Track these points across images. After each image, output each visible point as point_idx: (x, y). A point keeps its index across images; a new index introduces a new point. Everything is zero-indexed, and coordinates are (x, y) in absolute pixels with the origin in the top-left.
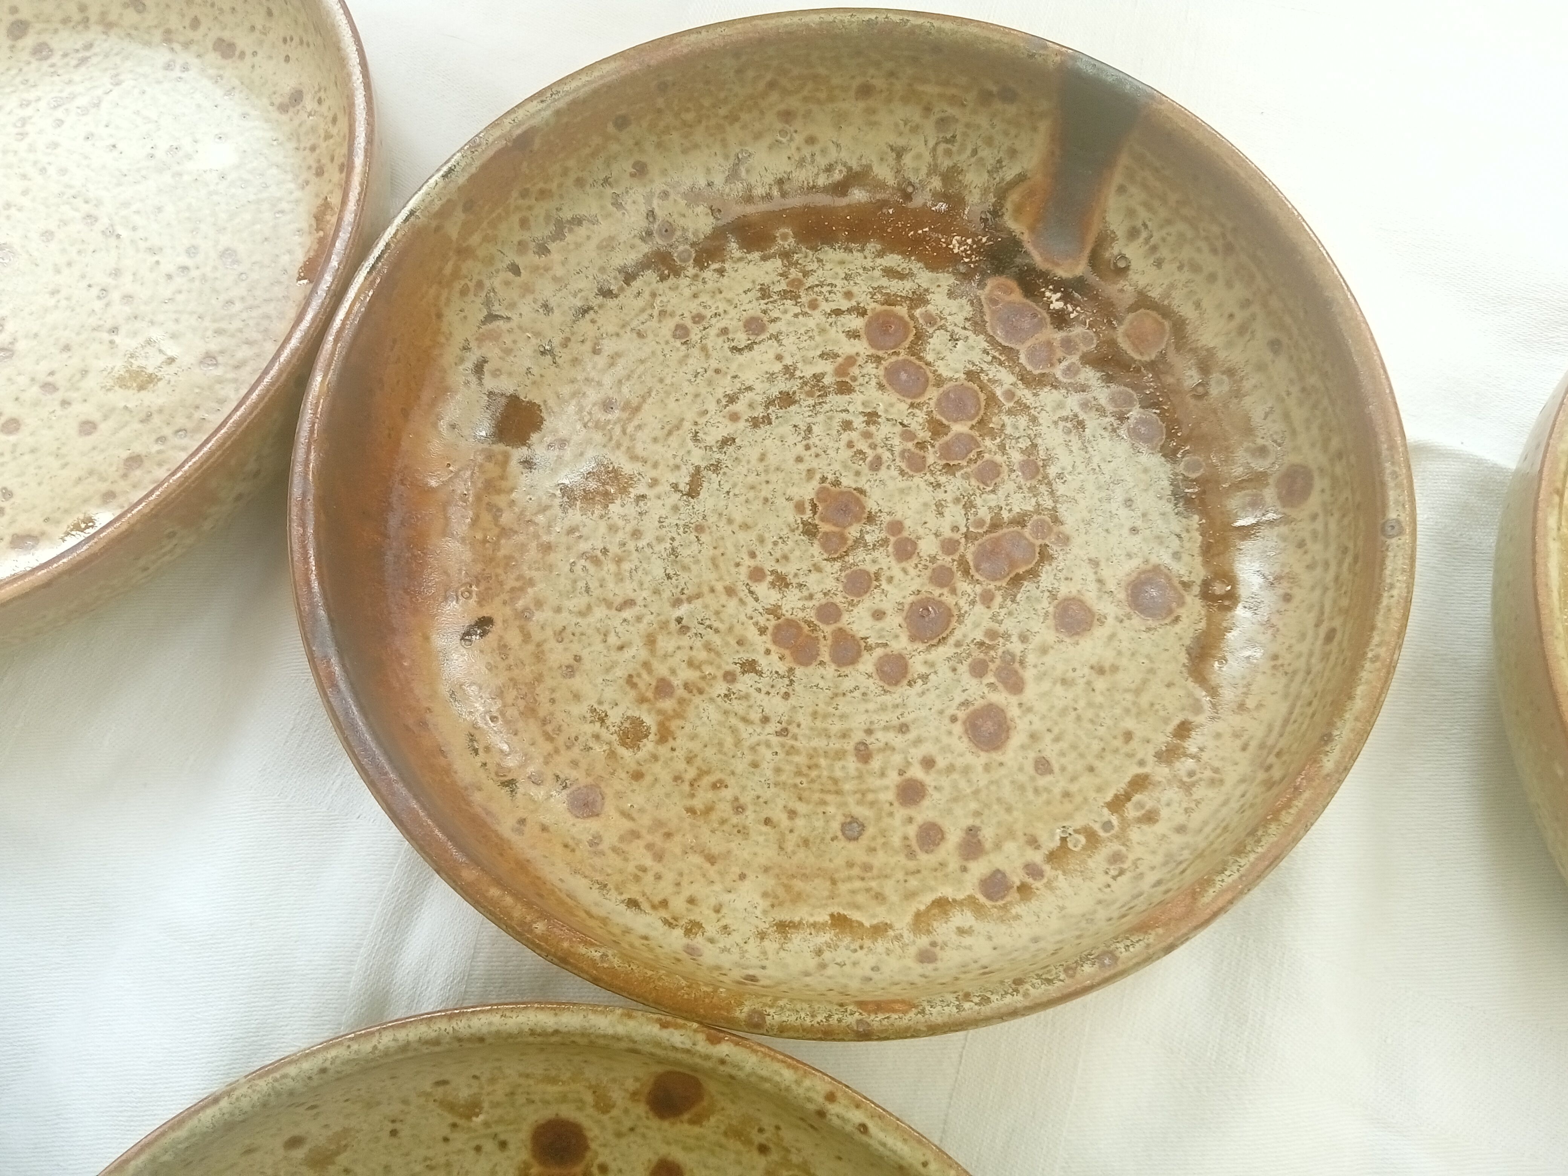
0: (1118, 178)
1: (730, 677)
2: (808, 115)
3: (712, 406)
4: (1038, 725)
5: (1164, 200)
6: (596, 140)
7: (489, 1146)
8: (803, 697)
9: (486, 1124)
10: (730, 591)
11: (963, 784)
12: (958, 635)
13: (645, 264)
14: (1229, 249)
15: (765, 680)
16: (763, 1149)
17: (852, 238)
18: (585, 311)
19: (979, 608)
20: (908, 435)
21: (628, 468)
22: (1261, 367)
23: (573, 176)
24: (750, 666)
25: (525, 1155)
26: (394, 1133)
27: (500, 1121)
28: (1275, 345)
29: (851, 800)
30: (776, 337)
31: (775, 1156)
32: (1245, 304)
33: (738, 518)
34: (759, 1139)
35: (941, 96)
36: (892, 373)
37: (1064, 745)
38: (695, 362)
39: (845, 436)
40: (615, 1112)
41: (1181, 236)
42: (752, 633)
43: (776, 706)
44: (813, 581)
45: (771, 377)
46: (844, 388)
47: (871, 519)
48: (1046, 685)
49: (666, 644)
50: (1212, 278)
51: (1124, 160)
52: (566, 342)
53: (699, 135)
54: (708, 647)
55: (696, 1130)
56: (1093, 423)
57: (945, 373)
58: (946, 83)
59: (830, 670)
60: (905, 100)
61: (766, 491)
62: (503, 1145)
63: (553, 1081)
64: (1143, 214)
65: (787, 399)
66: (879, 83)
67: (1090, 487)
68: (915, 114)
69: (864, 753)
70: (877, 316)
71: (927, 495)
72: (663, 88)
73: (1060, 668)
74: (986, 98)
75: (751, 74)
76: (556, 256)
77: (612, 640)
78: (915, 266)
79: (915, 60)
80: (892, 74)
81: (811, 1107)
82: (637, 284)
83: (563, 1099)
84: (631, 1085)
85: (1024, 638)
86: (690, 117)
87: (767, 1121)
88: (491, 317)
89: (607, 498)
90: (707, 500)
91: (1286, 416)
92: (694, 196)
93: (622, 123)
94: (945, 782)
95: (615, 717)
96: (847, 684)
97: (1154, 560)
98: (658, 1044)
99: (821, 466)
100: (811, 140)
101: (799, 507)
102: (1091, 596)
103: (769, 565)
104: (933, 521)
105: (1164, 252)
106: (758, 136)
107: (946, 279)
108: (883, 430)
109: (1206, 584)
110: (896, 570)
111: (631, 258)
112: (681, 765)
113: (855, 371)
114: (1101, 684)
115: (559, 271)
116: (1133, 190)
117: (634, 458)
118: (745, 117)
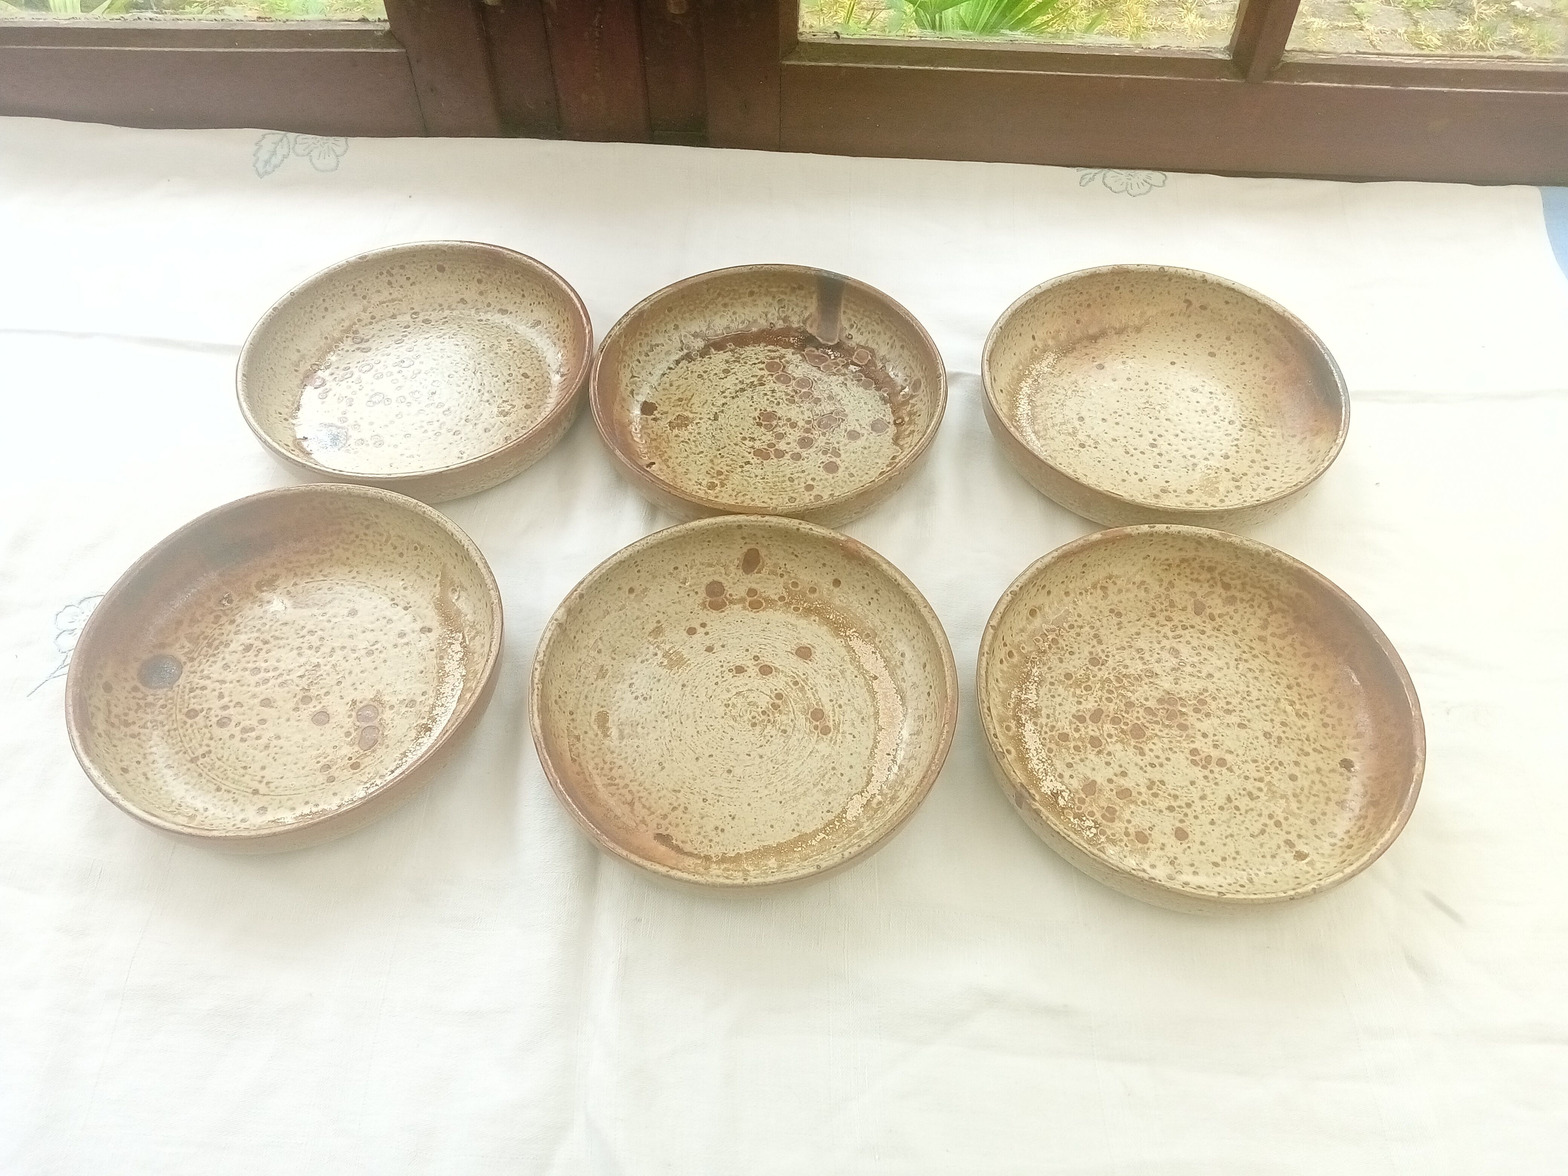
0: (842, 309)
1: (742, 467)
2: (732, 304)
3: (716, 395)
4: (847, 465)
5: (858, 312)
6: (662, 316)
7: (692, 594)
8: (768, 469)
9: (690, 586)
10: (736, 445)
11: (826, 483)
12: (816, 445)
13: (683, 358)
14: (882, 321)
15: (753, 466)
16: (782, 576)
17: (754, 343)
18: (663, 375)
19: (821, 437)
20: (787, 394)
21: (691, 416)
22: (900, 356)
23: (655, 329)
24: (748, 463)
25: (704, 595)
26: (661, 590)
27: (695, 584)
28: (902, 347)
29: (790, 493)
30: (734, 373)
31: (786, 577)
32: (891, 337)
33: (734, 425)
34: (780, 572)
35: (778, 292)
36: (778, 378)
37: (857, 469)
38: (708, 383)
39: (766, 397)
40: (732, 575)
41: (867, 322)
42: (746, 454)
43: (759, 472)
44: (763, 437)
45: (736, 385)
46: (762, 384)
47: (779, 419)
48: (848, 454)
49: (716, 461)
50: (879, 333)
51: (843, 302)
52: (659, 385)
53: (695, 314)
54: (732, 460)
55: (760, 575)
56: (849, 383)
57: (796, 376)
58: (779, 287)
59: (775, 460)
60: (766, 295)
61: (741, 416)
62: (697, 593)
63: (711, 565)
64: (853, 319)
65: (743, 390)
66: (756, 290)
67: (852, 400)
68: (770, 300)
69: (791, 480)
70: (768, 363)
71: (798, 409)
72: (683, 297)
73: (852, 449)
74: (793, 290)
75: (712, 290)
76: (651, 357)
77: (698, 463)
78: (779, 348)
79: (767, 280)
80: (760, 286)
81: (795, 528)
82: (680, 365)
83: (715, 573)
84: (736, 562)
85: (838, 443)
86: (692, 307)
87: (781, 563)
88: (633, 377)
89: (686, 425)
90: (721, 420)
91: (911, 367)
92: (695, 335)
93: (670, 310)
94: (820, 483)
95: (704, 483)
96: (782, 463)
97: (877, 417)
98: (747, 521)
99: (759, 406)
100: (734, 313)
101: (754, 419)
102: (858, 429)
103: (747, 436)
104: (801, 417)
105: (863, 330)
106: (716, 314)
107: (791, 350)
108: (778, 395)
109: (895, 421)
110: (792, 431)
111: (677, 357)
112: (731, 492)
113: (764, 379)
114: (866, 452)
115: (653, 362)
116: (848, 311)
117: (691, 412)
118: (710, 307)
